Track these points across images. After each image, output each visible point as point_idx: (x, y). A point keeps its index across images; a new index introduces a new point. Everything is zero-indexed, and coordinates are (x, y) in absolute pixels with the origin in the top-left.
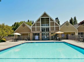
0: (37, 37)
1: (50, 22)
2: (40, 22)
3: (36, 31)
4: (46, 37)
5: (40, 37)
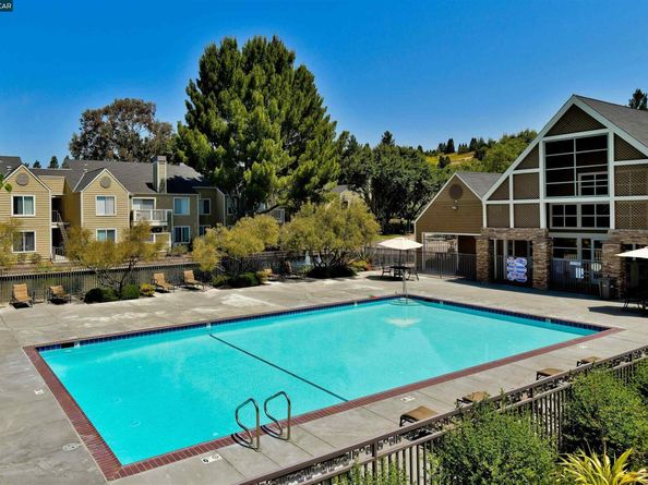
0: (516, 267)
1: (612, 163)
2: (541, 170)
3: (512, 226)
4: (579, 273)
5: (538, 268)
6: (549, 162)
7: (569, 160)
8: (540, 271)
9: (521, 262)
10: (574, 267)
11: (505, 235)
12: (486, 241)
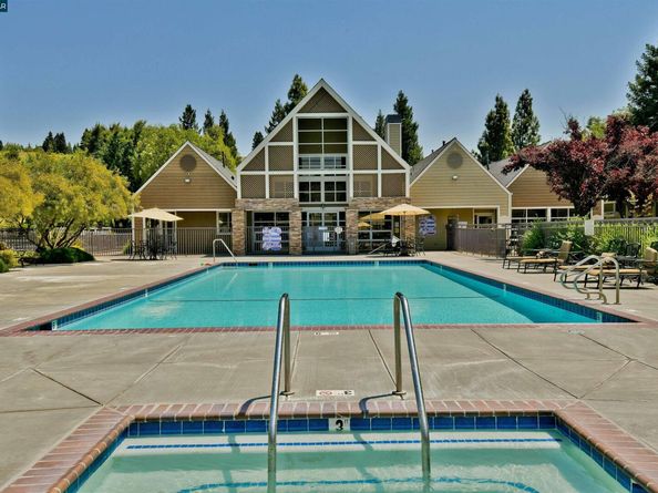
0: (271, 236)
1: (351, 143)
2: (295, 143)
3: (267, 196)
4: (326, 237)
5: (294, 235)
6: (302, 137)
7: (317, 137)
8: (295, 236)
9: (276, 231)
10: (322, 231)
11: (261, 205)
12: (243, 212)
